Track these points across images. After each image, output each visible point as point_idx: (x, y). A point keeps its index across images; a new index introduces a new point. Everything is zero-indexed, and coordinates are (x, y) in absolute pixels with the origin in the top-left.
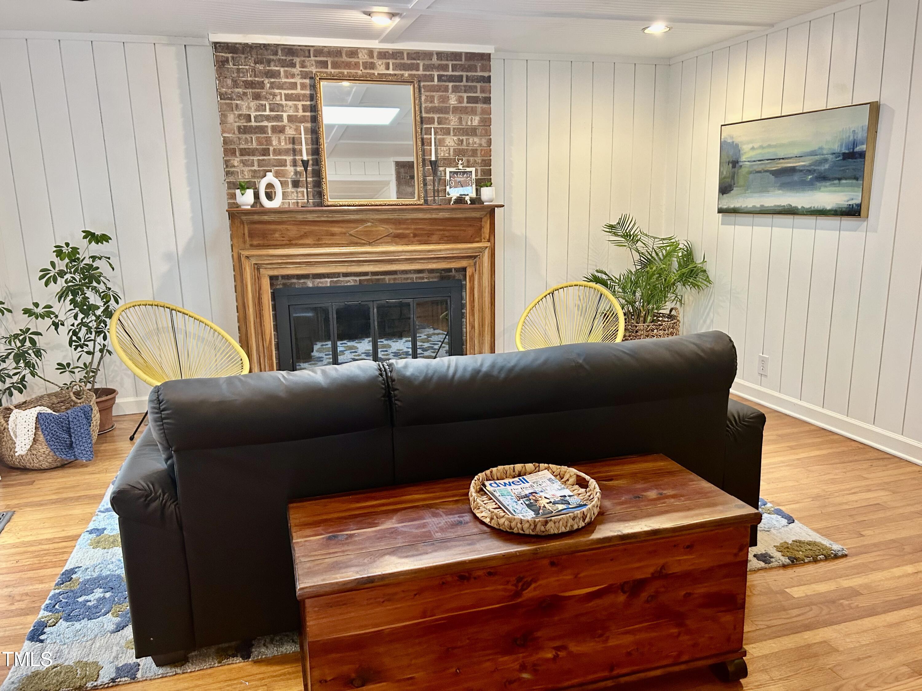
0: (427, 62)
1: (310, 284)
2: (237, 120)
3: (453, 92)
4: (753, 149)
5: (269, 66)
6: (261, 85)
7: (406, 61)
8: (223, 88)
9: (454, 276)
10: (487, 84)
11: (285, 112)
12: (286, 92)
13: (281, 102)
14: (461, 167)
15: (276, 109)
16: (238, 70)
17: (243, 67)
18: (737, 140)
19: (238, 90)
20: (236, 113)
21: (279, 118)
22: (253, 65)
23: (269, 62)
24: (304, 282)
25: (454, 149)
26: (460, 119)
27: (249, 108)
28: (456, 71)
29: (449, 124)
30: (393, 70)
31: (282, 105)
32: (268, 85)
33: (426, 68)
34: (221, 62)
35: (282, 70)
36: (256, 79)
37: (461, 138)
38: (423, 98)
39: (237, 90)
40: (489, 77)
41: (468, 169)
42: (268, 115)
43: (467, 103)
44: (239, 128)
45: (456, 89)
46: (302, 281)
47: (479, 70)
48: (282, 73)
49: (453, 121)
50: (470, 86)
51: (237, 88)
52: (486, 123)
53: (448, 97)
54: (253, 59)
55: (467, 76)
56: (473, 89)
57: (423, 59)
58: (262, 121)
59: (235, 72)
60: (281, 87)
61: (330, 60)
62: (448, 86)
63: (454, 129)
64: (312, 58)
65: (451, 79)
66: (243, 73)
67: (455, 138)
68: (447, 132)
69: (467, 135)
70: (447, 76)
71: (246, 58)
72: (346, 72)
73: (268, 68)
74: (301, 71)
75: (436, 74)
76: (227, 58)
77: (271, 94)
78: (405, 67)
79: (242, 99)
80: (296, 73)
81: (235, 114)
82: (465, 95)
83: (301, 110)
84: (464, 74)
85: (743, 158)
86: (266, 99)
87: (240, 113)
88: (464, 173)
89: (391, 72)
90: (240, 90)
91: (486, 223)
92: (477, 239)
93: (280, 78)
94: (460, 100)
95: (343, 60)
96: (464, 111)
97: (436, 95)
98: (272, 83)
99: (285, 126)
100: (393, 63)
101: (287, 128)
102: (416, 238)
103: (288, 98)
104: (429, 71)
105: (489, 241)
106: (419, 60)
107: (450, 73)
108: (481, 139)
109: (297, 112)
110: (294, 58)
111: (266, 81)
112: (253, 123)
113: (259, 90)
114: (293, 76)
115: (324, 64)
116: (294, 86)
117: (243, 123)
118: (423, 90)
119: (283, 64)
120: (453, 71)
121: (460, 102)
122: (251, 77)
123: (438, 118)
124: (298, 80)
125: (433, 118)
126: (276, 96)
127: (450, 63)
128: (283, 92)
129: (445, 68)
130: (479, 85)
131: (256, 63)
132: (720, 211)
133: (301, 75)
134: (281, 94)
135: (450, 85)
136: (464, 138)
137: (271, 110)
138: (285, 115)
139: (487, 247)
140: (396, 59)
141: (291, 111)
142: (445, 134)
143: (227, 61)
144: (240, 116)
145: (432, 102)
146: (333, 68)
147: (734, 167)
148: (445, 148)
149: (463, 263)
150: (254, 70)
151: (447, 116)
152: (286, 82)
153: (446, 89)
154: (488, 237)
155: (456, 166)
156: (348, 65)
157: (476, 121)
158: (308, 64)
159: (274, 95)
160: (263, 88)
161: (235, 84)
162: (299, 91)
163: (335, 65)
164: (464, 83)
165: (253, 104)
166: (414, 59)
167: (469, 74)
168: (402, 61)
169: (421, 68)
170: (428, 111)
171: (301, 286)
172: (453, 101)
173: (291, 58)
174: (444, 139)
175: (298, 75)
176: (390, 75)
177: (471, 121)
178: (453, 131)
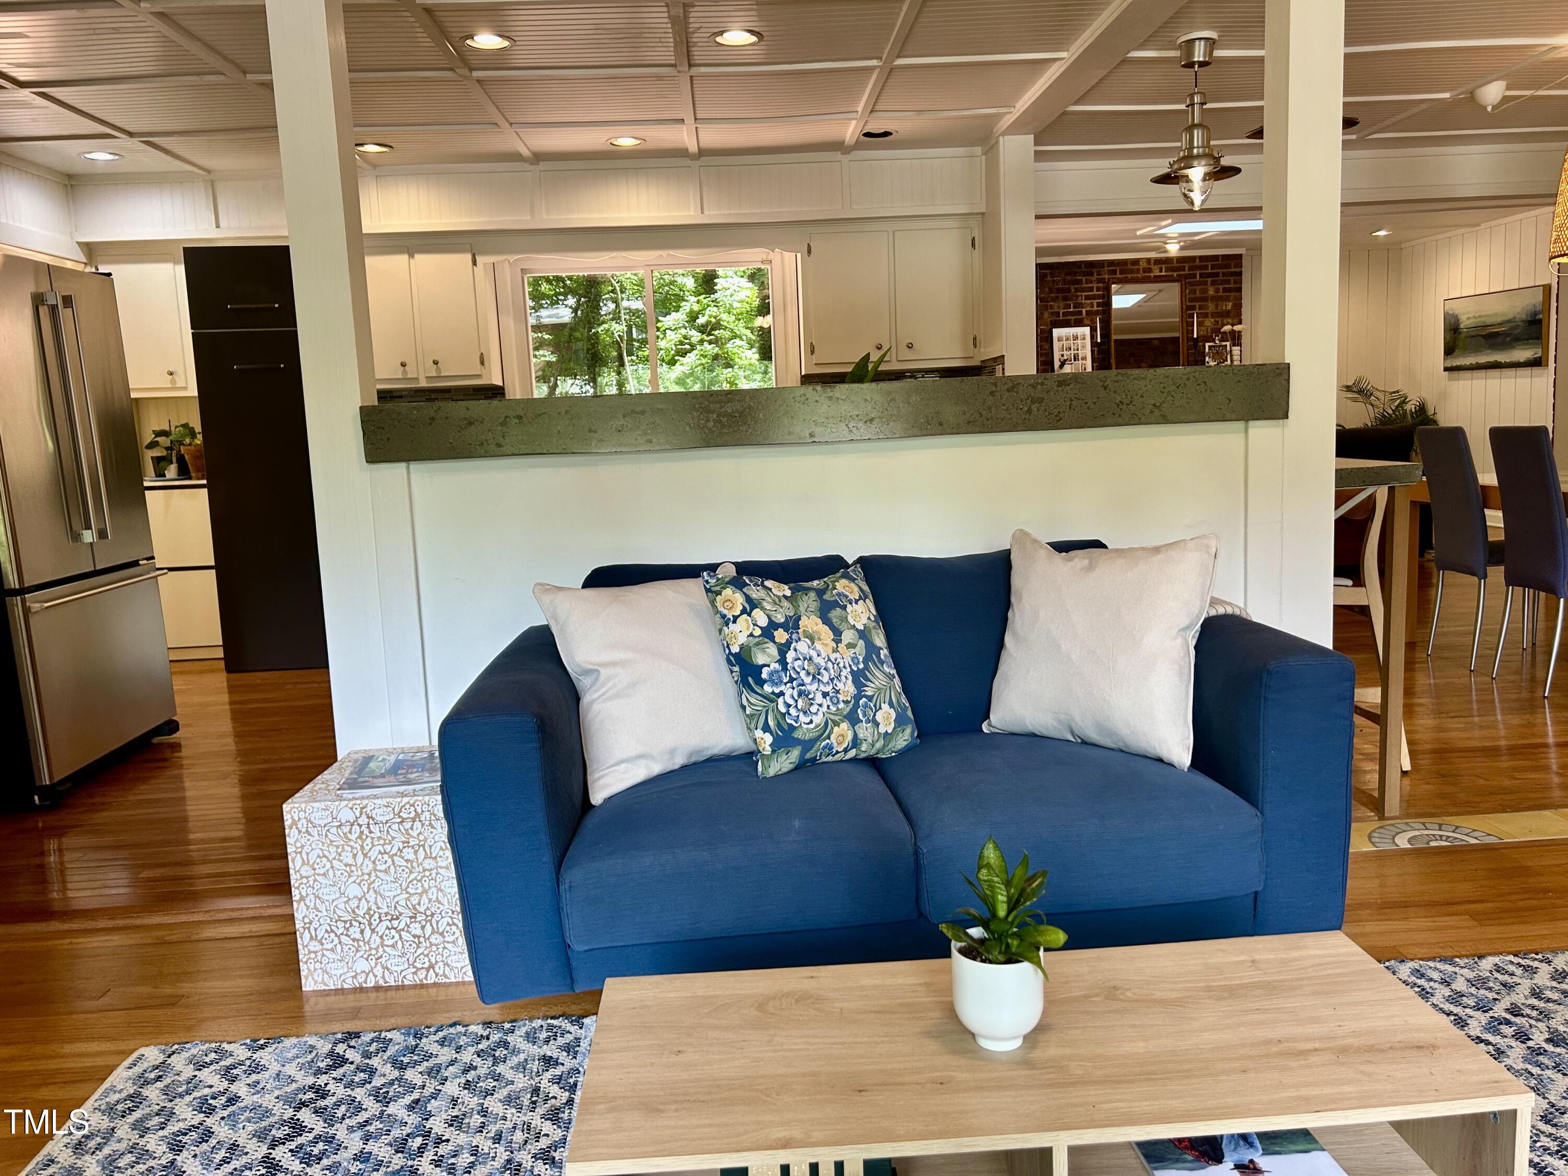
0: (1191, 264)
2: (1048, 316)
3: (1211, 285)
4: (1468, 318)
5: (1075, 277)
6: (1069, 290)
7: (1175, 265)
8: (1040, 294)
10: (1239, 277)
11: (1085, 308)
12: (1086, 294)
13: (1081, 302)
14: (1217, 342)
15: (1078, 307)
16: (1053, 281)
17: (1057, 279)
18: (1456, 312)
20: (1050, 311)
21: (1080, 313)
22: (1064, 277)
23: (1075, 274)
25: (1213, 329)
26: (1217, 305)
27: (1059, 307)
28: (1214, 269)
29: (1209, 309)
30: (1165, 272)
31: (1082, 304)
32: (1073, 290)
33: (1190, 269)
35: (1084, 278)
36: (1066, 286)
37: (1217, 320)
38: (1188, 292)
39: (1050, 295)
40: (1241, 272)
41: (1224, 343)
42: (1073, 311)
43: (1222, 292)
44: (1051, 321)
45: (1213, 283)
47: (1232, 267)
48: (1084, 281)
49: (1211, 307)
50: (1225, 280)
51: (1052, 293)
52: (1238, 306)
53: (1208, 289)
54: (1064, 273)
55: (1223, 272)
56: (1228, 282)
57: (1188, 263)
58: (1068, 316)
59: (1051, 282)
60: (1083, 290)
61: (1118, 269)
62: (1207, 281)
63: (1213, 313)
64: (1106, 268)
65: (1210, 275)
66: (1057, 283)
67: (1214, 320)
68: (1206, 315)
69: (1222, 317)
70: (1207, 273)
71: (1059, 272)
72: (1130, 276)
74: (1098, 279)
75: (1198, 273)
76: (1044, 274)
77: (1074, 296)
78: (1174, 270)
79: (1055, 301)
80: (1093, 280)
81: (1048, 312)
82: (1221, 287)
83: (1097, 306)
84: (1221, 271)
85: (1462, 326)
86: (1071, 300)
87: (1053, 311)
88: (1221, 346)
89: (1163, 274)
90: (1054, 295)
93: (1082, 284)
94: (1217, 291)
95: (1128, 268)
96: (1221, 299)
97: (1198, 288)
98: (1076, 288)
99: (1084, 318)
100: (1165, 268)
101: (1086, 320)
103: (1087, 298)
104: (1193, 271)
106: (1185, 263)
107: (1209, 271)
108: (1234, 320)
109: (1094, 307)
110: (1093, 270)
111: (1072, 287)
112: (1061, 318)
113: (1067, 294)
114: (1091, 282)
115: (1114, 272)
117: (1054, 318)
118: (1188, 286)
119: (1085, 274)
120: (1211, 269)
122: (1062, 285)
123: (1200, 305)
124: (1095, 285)
125: (1196, 306)
126: (1079, 297)
127: (1210, 264)
128: (1084, 294)
129: (1206, 267)
130: (1232, 279)
132: (1446, 369)
133: (1098, 281)
134: (1082, 295)
135: (1209, 280)
136: (1219, 319)
137: (1074, 307)
138: (1084, 310)
140: (1167, 264)
141: (1089, 307)
142: (1205, 317)
144: (1052, 313)
145: (1195, 293)
146: (1121, 274)
147: (1455, 333)
148: (1205, 328)
150: (1064, 280)
151: (1206, 303)
152: (1086, 287)
153: (1206, 283)
156: (1132, 271)
157: (1230, 306)
158: (1102, 273)
159: (1077, 297)
160: (1069, 292)
161: (1051, 291)
162: (1095, 292)
163: (1122, 272)
164: (1221, 277)
165: (1062, 304)
166: (1181, 263)
167: (1225, 271)
168: (1172, 266)
169: (1187, 269)
170: (1191, 300)
172: (1211, 292)
173: (1090, 270)
174: (1204, 321)
175: (1095, 281)
176: (1163, 276)
177: (1225, 306)
178: (1212, 315)
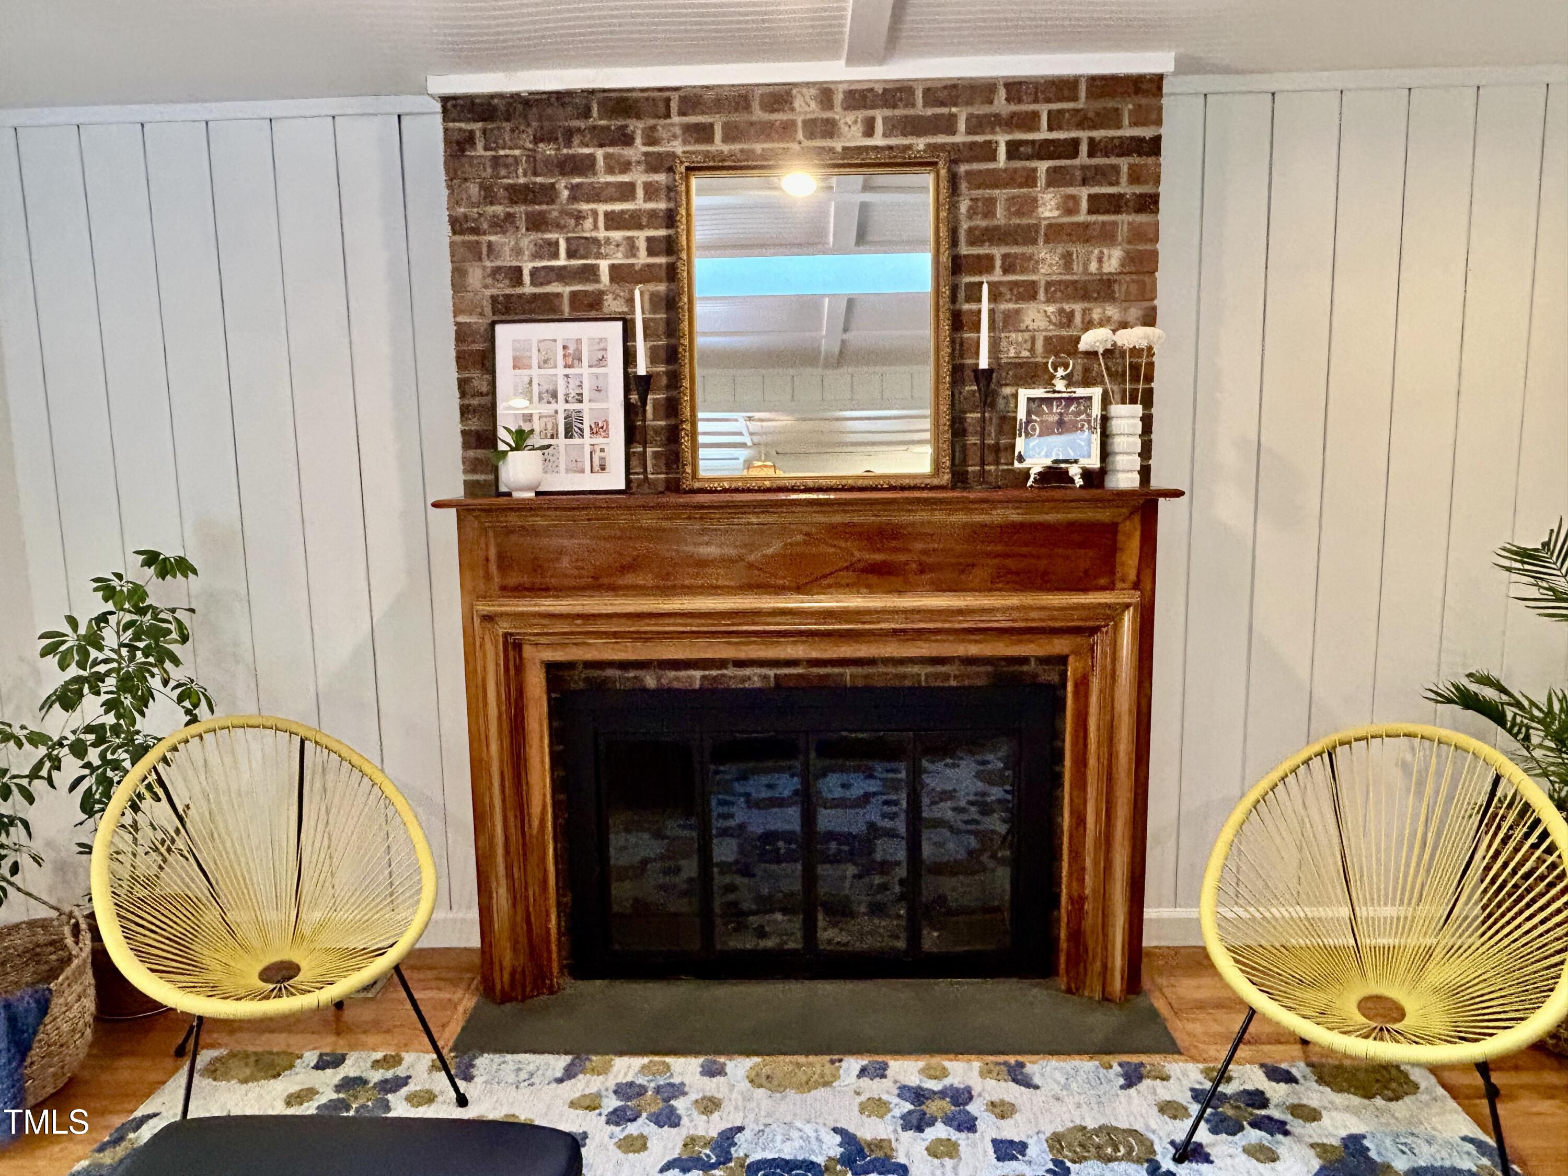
0: (981, 110)
1: (650, 681)
2: (489, 281)
3: (1049, 184)
5: (570, 147)
6: (549, 194)
7: (920, 109)
8: (460, 206)
9: (1035, 676)
10: (1150, 160)
11: (605, 257)
12: (609, 207)
13: (594, 234)
14: (1060, 385)
15: (582, 251)
16: (496, 161)
17: (507, 152)
19: (494, 208)
20: (488, 264)
21: (590, 273)
22: (531, 146)
23: (569, 135)
24: (636, 678)
25: (1047, 339)
26: (1067, 258)
27: (518, 252)
28: (1060, 128)
29: (1035, 270)
30: (885, 135)
31: (596, 241)
32: (566, 193)
33: (977, 124)
34: (458, 143)
35: (600, 153)
36: (539, 180)
37: (1067, 307)
38: (964, 207)
39: (491, 209)
40: (1157, 140)
41: (1081, 392)
42: (564, 268)
43: (1090, 212)
44: (494, 299)
45: (1056, 178)
46: (631, 674)
47: (1126, 122)
48: (600, 162)
49: (1047, 262)
50: (1097, 168)
51: (492, 204)
52: (1143, 264)
53: (1035, 200)
54: (530, 131)
55: (1091, 141)
56: (1108, 175)
57: (969, 103)
58: (549, 283)
59: (488, 164)
60: (596, 195)
61: (718, 122)
62: (1035, 170)
63: (1049, 284)
64: (676, 119)
65: (1045, 150)
66: (506, 166)
67: (1051, 309)
68: (1028, 292)
69: (1087, 298)
70: (1033, 142)
71: (513, 131)
72: (758, 148)
73: (565, 151)
74: (646, 154)
75: (1002, 139)
76: (472, 132)
77: (570, 214)
78: (914, 126)
79: (504, 232)
80: (634, 159)
81: (484, 268)
82: (1084, 193)
83: (643, 252)
84: (1083, 135)
86: (559, 227)
87: (499, 263)
88: (1070, 400)
89: (878, 140)
90: (499, 209)
91: (1129, 536)
92: (1103, 581)
93: (595, 174)
94: (1069, 205)
95: (754, 118)
96: (1082, 233)
97: (1001, 195)
98: (573, 188)
99: (601, 293)
100: (885, 119)
101: (609, 298)
102: (926, 577)
103: (613, 221)
104: (983, 133)
105: (1136, 586)
106: (955, 105)
107: (1043, 134)
108: (1126, 310)
109: (634, 256)
110: (628, 121)
111: (562, 183)
112: (528, 289)
113: (544, 207)
114: (626, 167)
115: (703, 133)
116: (626, 192)
117: (504, 289)
118: (964, 186)
119: (604, 138)
120: (1050, 129)
121: (1069, 212)
122: (525, 175)
123: (1005, 257)
124: (639, 177)
125: (990, 258)
126: (584, 218)
127: (1044, 109)
128: (602, 208)
129: (1029, 121)
130: (1124, 163)
131: (536, 140)
133: (647, 162)
134: (595, 213)
135: (1043, 166)
136: (1078, 307)
137: (571, 255)
138: (604, 266)
139: (1127, 606)
140: (894, 107)
141: (620, 255)
142: (1021, 298)
143: (470, 139)
144: (497, 270)
145: (989, 213)
146: (725, 140)
148: (1020, 337)
149: (1059, 646)
150: (532, 158)
151: (1027, 250)
152: (608, 184)
153: (1030, 179)
154: (1132, 576)
155: (1049, 381)
156: (764, 131)
157: (1113, 260)
158: (662, 133)
159: (579, 217)
160: (552, 201)
161: (489, 196)
162: (640, 203)
163: (732, 133)
164: (1083, 158)
165: (528, 241)
166: (943, 104)
167: (1098, 134)
168: (911, 112)
169: (962, 126)
170: (976, 238)
171: (629, 685)
172: (1048, 209)
173: (620, 122)
174: (1018, 312)
175: (639, 162)
176: (876, 148)
177: (1100, 260)
178: (1046, 290)
